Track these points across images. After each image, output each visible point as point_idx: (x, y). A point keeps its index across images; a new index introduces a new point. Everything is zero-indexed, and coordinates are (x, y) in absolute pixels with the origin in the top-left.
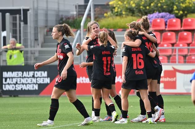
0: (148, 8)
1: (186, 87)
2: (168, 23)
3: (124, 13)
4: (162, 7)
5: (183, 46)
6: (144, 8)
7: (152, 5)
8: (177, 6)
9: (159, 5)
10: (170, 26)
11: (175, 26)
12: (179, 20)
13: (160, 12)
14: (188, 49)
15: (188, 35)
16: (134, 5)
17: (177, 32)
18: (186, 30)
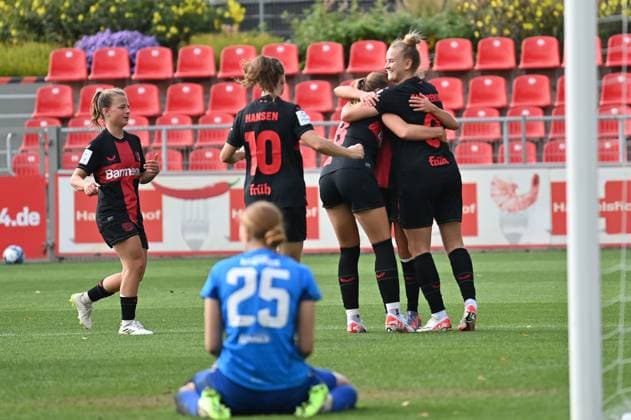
0: (81, 17)
1: (191, 236)
2: (137, 61)
3: (14, 32)
4: (119, 15)
5: (181, 122)
6: (70, 20)
7: (93, 9)
8: (161, 12)
9: (113, 9)
10: (143, 67)
11: (156, 67)
12: (168, 52)
13: (114, 30)
14: (195, 132)
15: (192, 92)
16: (41, 11)
17: (162, 84)
18: (187, 80)
